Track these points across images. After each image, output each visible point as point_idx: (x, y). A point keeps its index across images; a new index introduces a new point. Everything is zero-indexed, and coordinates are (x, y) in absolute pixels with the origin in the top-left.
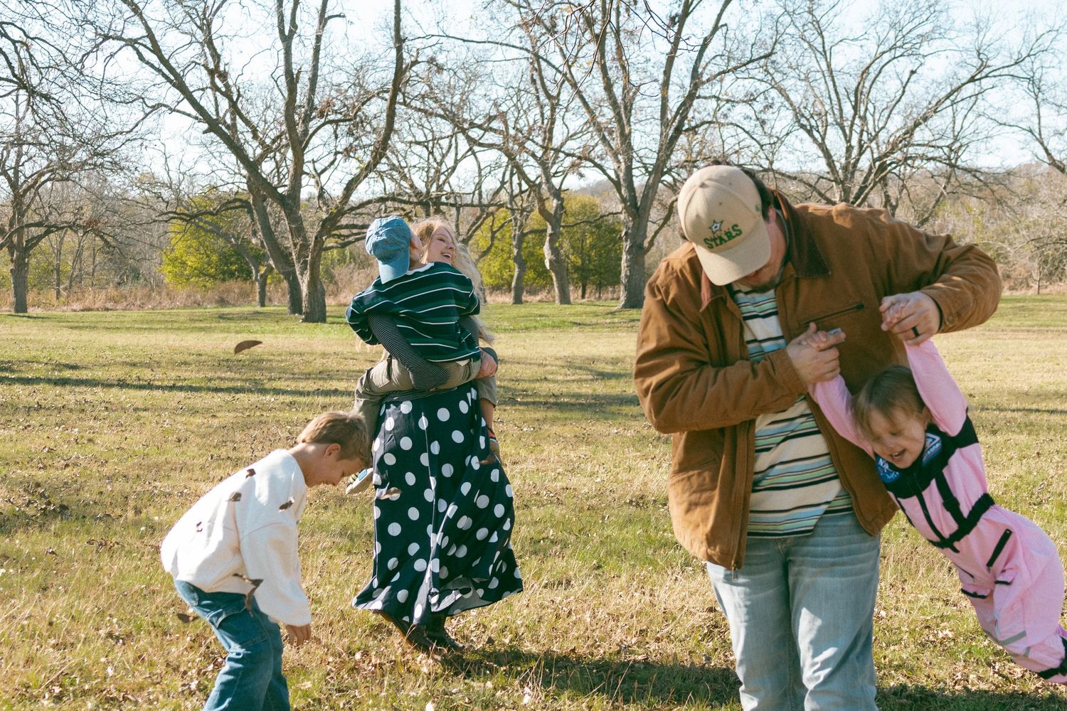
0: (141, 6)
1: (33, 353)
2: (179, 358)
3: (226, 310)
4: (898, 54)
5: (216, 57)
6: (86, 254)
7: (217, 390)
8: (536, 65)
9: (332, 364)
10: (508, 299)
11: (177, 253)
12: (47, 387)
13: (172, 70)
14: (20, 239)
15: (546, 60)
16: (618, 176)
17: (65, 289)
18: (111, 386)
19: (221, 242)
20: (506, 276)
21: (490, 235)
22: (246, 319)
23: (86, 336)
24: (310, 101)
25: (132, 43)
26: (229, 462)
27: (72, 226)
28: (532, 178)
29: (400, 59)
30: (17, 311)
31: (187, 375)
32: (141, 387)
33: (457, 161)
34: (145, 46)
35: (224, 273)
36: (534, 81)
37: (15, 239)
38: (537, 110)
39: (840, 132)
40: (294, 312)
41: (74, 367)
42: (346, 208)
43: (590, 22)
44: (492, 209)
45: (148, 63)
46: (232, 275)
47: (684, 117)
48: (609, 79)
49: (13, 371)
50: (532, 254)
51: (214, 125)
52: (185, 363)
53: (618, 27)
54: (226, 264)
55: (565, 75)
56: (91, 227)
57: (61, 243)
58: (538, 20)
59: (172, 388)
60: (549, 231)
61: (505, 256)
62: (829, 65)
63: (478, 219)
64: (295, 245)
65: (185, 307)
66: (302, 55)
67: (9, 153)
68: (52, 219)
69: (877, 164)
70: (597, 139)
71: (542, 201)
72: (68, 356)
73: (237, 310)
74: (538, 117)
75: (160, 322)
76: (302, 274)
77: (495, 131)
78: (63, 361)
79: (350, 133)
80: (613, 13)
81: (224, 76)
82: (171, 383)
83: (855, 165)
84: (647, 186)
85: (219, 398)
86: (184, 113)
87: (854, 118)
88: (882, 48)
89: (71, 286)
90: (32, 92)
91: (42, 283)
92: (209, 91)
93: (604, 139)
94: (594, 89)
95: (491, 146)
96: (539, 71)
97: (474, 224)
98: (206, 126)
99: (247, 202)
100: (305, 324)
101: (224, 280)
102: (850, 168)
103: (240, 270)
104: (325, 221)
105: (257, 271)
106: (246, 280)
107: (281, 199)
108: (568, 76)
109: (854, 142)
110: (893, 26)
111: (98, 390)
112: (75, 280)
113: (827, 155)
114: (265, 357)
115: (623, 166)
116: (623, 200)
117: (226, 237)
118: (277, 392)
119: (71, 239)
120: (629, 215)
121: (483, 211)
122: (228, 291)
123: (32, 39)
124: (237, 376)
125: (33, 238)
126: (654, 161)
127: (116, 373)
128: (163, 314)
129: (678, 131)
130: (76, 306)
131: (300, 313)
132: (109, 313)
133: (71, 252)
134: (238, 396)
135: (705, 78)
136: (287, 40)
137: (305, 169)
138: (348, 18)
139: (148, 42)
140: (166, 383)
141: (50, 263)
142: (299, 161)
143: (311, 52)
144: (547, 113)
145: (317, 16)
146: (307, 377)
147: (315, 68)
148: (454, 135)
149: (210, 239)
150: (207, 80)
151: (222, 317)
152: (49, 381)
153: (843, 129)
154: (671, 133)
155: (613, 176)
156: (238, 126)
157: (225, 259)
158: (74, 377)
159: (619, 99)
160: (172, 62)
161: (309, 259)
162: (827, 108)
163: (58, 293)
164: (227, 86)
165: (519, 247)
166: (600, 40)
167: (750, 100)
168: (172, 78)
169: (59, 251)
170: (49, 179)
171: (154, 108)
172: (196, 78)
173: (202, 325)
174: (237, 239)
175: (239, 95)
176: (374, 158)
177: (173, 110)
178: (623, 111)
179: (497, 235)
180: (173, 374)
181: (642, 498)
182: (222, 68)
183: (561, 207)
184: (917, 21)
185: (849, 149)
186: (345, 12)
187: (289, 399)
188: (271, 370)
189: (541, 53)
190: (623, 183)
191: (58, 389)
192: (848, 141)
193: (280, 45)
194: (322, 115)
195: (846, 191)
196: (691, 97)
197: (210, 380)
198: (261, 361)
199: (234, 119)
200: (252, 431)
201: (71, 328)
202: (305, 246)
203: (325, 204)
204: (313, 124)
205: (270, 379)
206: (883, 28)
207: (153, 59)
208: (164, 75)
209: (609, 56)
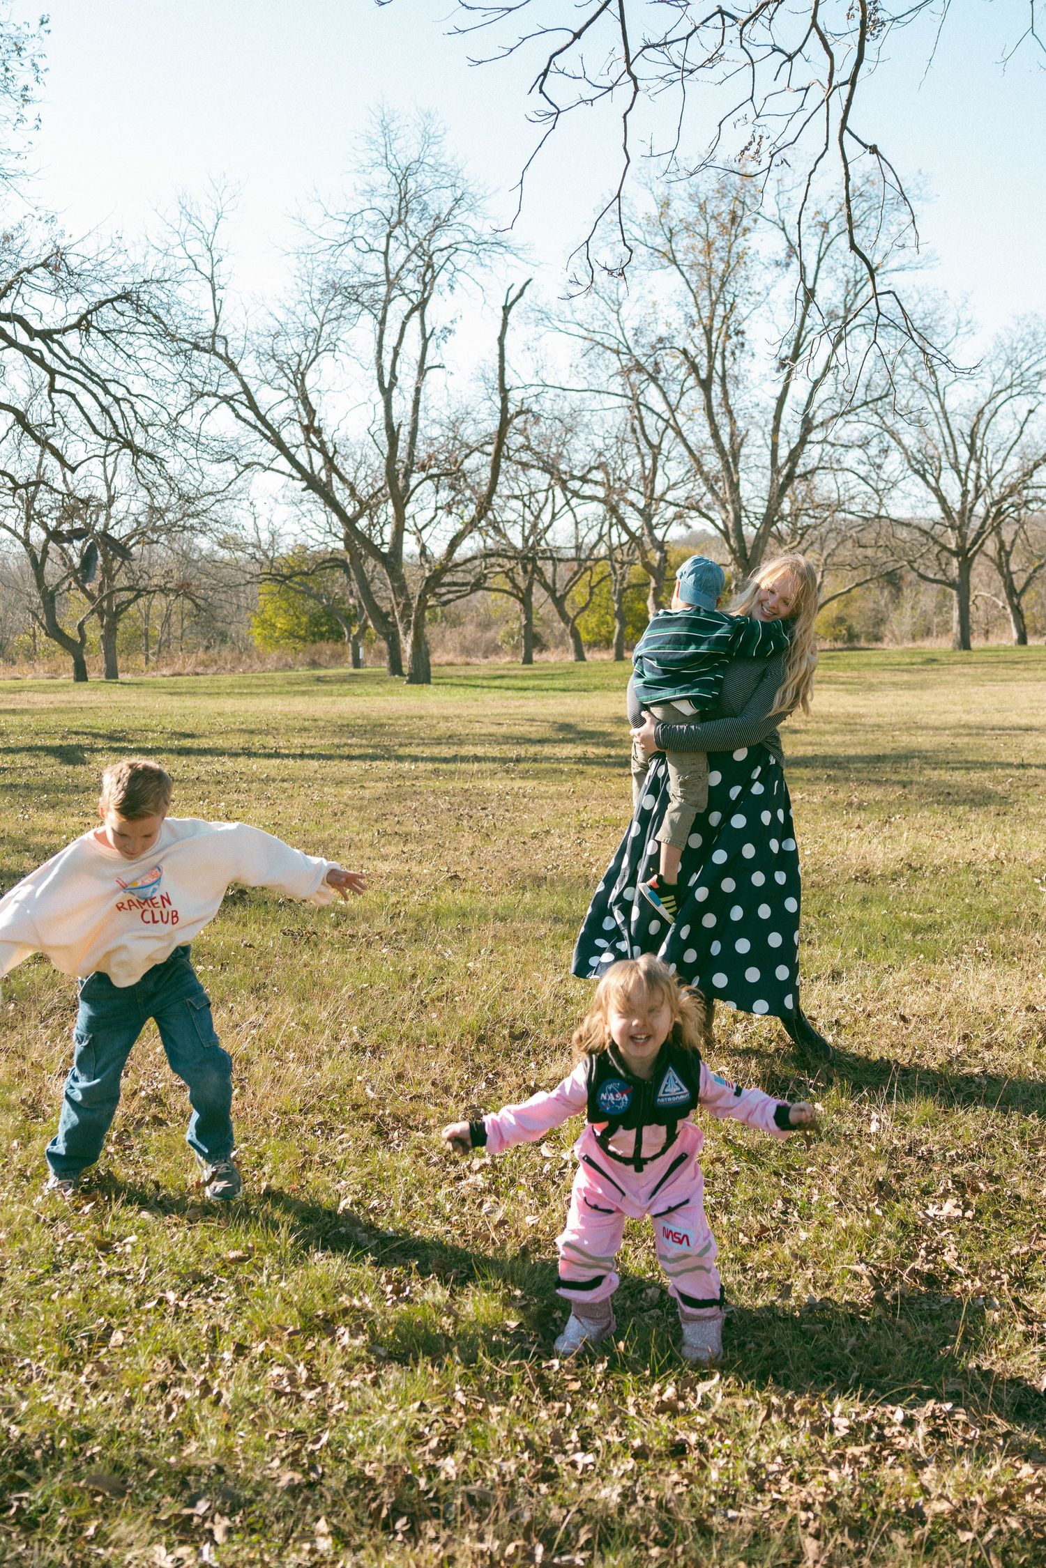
0: (236, 361)
1: (143, 722)
2: (298, 724)
3: (321, 672)
4: (1015, 393)
5: (311, 412)
6: (174, 618)
7: (350, 758)
8: (636, 413)
9: (458, 728)
10: (609, 655)
11: (266, 616)
12: (171, 757)
13: (269, 426)
14: (110, 606)
15: (645, 406)
16: (726, 526)
17: (154, 654)
18: (237, 755)
19: (311, 603)
20: (604, 631)
21: (588, 590)
22: (345, 681)
23: (189, 702)
24: (411, 455)
25: (227, 399)
26: (397, 838)
27: (163, 590)
28: (633, 529)
29: (504, 410)
30: (108, 677)
31: (310, 742)
32: (269, 756)
33: (554, 515)
34: (242, 403)
35: (314, 634)
36: (634, 431)
37: (105, 604)
38: (638, 460)
39: (956, 476)
40: (393, 673)
41: (191, 736)
42: (450, 564)
43: (694, 368)
44: (589, 563)
45: (244, 420)
46: (322, 636)
47: (795, 465)
48: (716, 426)
49: (131, 741)
50: (630, 609)
51: (312, 482)
52: (305, 729)
53: (724, 371)
54: (316, 625)
55: (667, 421)
56: (184, 590)
57: (149, 607)
58: (640, 368)
59: (302, 756)
60: (653, 584)
61: (603, 612)
62: (942, 407)
63: (576, 573)
64: (398, 604)
65: (277, 670)
66: (402, 407)
67: (98, 516)
68: (142, 584)
69: (994, 510)
70: (704, 489)
71: (644, 554)
72: (179, 724)
73: (331, 672)
74: (639, 467)
75: (258, 686)
76: (405, 634)
77: (596, 483)
78: (178, 730)
79: (452, 487)
80: (718, 356)
81: (318, 432)
82: (298, 751)
83: (971, 510)
84: (758, 537)
85: (356, 767)
86: (278, 471)
87: (970, 460)
88: (998, 387)
89: (160, 651)
90: (137, 452)
91: (131, 648)
92: (303, 447)
93: (711, 489)
94: (699, 433)
95: (593, 498)
96: (641, 419)
97: (572, 579)
98: (304, 484)
99: (344, 561)
100: (409, 686)
101: (314, 642)
102: (966, 513)
103: (331, 631)
104: (428, 579)
105: (350, 632)
106: (337, 641)
107: (383, 558)
108: (671, 422)
109: (970, 486)
110: (1009, 363)
111: (225, 759)
112: (164, 645)
113: (942, 500)
114: (385, 721)
115: (732, 516)
116: (733, 551)
117: (317, 597)
118: (415, 759)
119: (159, 602)
120: (739, 566)
121: (580, 566)
122: (320, 653)
123: (137, 396)
124: (364, 742)
125: (123, 603)
126: (764, 510)
127: (238, 742)
128: (258, 678)
129: (790, 477)
130: (166, 671)
131: (401, 674)
132: (201, 678)
133: (159, 617)
134: (374, 764)
135: (815, 423)
136: (387, 393)
137: (406, 526)
138: (448, 368)
139: (243, 398)
140: (293, 751)
141: (138, 628)
142: (400, 519)
143: (410, 405)
144: (649, 463)
145: (416, 367)
146: (438, 741)
147: (415, 422)
148: (550, 487)
149: (299, 600)
150: (300, 437)
151: (319, 680)
152: (171, 751)
153: (958, 472)
154: (781, 480)
155: (722, 527)
156: (334, 483)
157: (315, 621)
158: (195, 746)
159: (727, 447)
160: (268, 418)
161: (412, 618)
162: (941, 450)
163: (147, 659)
164: (323, 443)
165: (619, 602)
166: (706, 385)
167: (864, 444)
168: (269, 434)
169: (147, 616)
170: (138, 542)
171: (247, 466)
172: (292, 435)
173: (303, 688)
174: (328, 600)
175: (335, 452)
176: (479, 512)
177: (266, 469)
178: (731, 457)
179: (596, 590)
180: (297, 741)
181: (866, 873)
182: (316, 424)
183: (664, 559)
184: (1035, 358)
185: (965, 494)
186: (444, 363)
187: (430, 766)
188: (396, 734)
189: (641, 400)
190: (732, 533)
191: (184, 760)
192: (964, 484)
193: (378, 397)
194: (423, 468)
195: (963, 537)
196: (803, 441)
197: (338, 747)
198: (382, 725)
199: (329, 476)
200: (409, 803)
201: (171, 694)
202: (408, 606)
203: (427, 561)
204: (415, 479)
205: (401, 745)
206: (998, 366)
207: (249, 415)
208: (260, 431)
209: (715, 402)
